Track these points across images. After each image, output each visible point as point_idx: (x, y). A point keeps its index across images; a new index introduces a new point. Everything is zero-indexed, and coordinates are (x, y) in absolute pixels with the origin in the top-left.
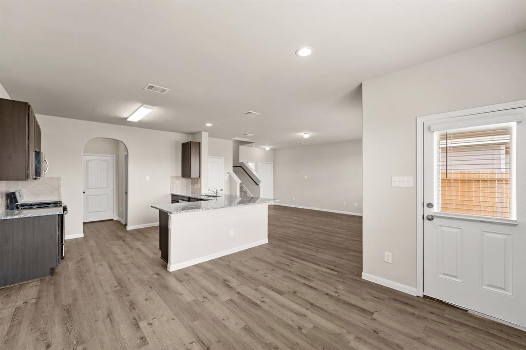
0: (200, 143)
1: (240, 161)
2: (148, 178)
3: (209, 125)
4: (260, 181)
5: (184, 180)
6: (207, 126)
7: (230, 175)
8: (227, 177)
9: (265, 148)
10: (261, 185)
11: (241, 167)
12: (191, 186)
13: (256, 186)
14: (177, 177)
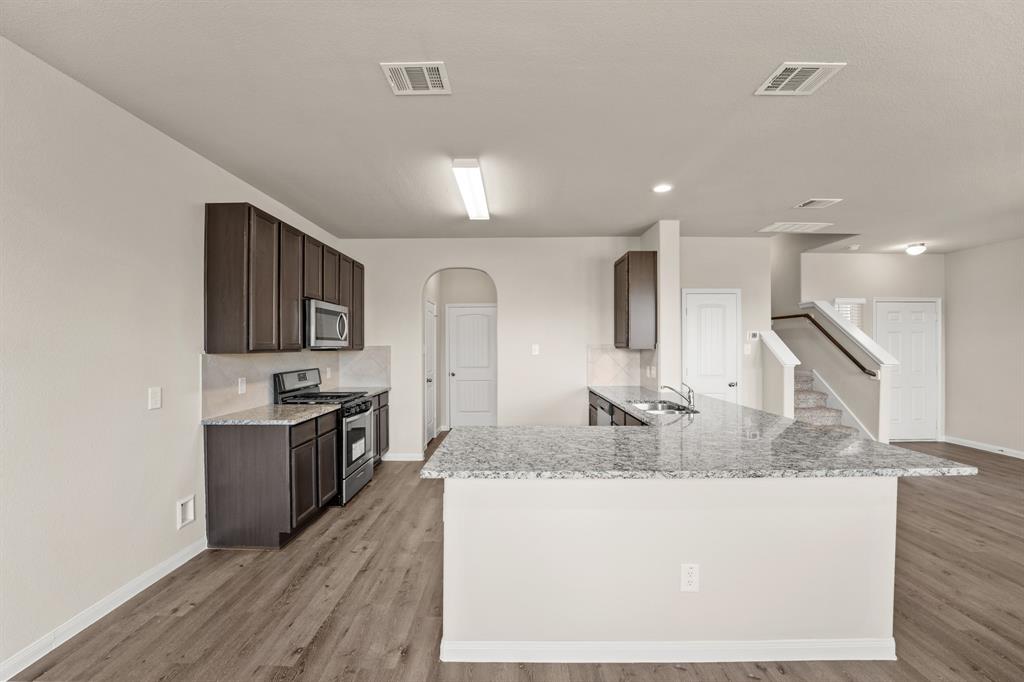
0: (655, 254)
1: (805, 298)
2: (536, 350)
3: (663, 188)
4: (878, 363)
5: (621, 355)
6: (658, 194)
7: (761, 341)
8: (750, 348)
9: (903, 253)
10: (881, 375)
11: (807, 316)
12: (639, 370)
13: (865, 376)
14: (603, 349)
